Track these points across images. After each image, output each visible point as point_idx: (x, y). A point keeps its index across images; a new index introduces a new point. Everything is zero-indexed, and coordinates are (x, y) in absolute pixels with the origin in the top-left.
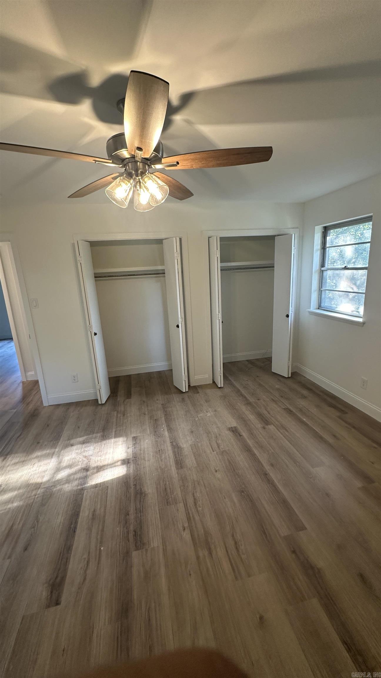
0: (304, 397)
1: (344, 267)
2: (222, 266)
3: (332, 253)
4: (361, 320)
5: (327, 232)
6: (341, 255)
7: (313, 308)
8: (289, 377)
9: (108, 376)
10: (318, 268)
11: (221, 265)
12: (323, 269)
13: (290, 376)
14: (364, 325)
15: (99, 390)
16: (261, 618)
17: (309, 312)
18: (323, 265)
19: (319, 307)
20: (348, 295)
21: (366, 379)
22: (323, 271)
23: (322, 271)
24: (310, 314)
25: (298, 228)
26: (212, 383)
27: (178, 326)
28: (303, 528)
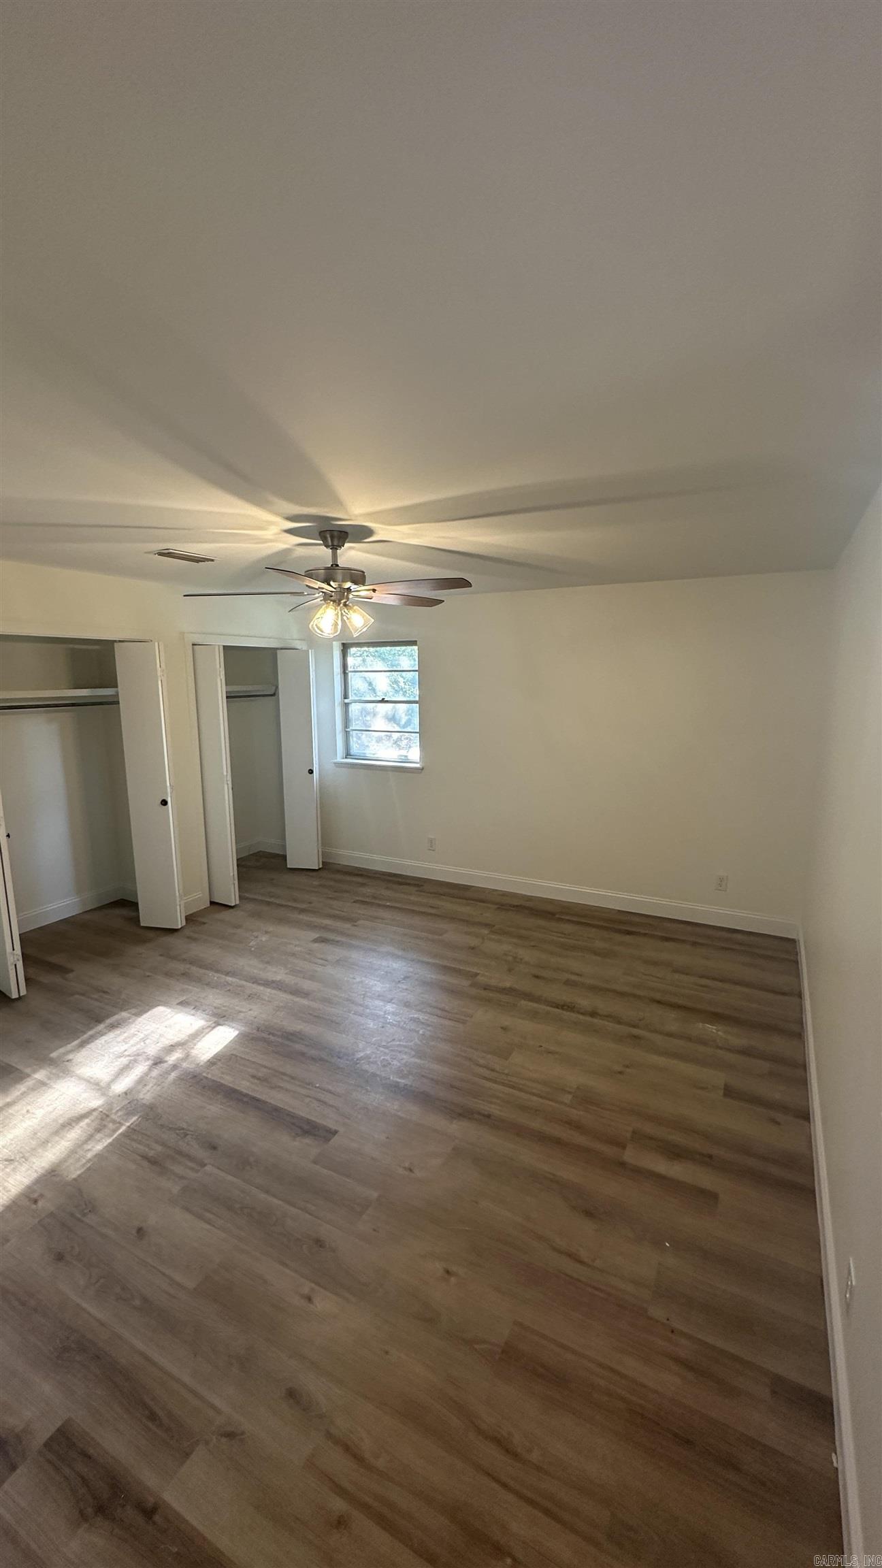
0: (363, 885)
1: (381, 699)
2: (228, 690)
3: (356, 682)
4: (418, 765)
5: (347, 652)
6: (372, 687)
7: (340, 758)
8: (320, 869)
9: (19, 931)
10: (340, 700)
11: (226, 689)
12: (346, 701)
13: (321, 867)
14: (423, 771)
15: (15, 965)
16: (502, 1028)
17: (335, 763)
18: (346, 696)
19: (348, 754)
20: (390, 736)
21: (432, 837)
22: (346, 703)
23: (347, 705)
24: (337, 767)
25: (304, 640)
26: (209, 905)
27: (164, 803)
28: (477, 974)
